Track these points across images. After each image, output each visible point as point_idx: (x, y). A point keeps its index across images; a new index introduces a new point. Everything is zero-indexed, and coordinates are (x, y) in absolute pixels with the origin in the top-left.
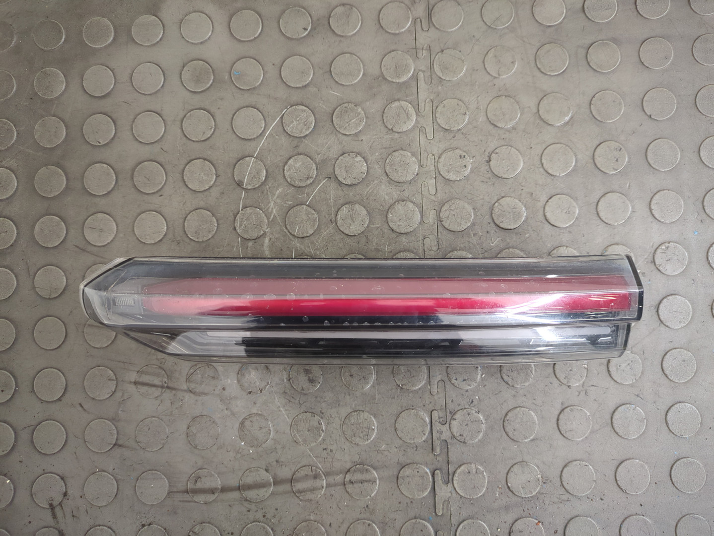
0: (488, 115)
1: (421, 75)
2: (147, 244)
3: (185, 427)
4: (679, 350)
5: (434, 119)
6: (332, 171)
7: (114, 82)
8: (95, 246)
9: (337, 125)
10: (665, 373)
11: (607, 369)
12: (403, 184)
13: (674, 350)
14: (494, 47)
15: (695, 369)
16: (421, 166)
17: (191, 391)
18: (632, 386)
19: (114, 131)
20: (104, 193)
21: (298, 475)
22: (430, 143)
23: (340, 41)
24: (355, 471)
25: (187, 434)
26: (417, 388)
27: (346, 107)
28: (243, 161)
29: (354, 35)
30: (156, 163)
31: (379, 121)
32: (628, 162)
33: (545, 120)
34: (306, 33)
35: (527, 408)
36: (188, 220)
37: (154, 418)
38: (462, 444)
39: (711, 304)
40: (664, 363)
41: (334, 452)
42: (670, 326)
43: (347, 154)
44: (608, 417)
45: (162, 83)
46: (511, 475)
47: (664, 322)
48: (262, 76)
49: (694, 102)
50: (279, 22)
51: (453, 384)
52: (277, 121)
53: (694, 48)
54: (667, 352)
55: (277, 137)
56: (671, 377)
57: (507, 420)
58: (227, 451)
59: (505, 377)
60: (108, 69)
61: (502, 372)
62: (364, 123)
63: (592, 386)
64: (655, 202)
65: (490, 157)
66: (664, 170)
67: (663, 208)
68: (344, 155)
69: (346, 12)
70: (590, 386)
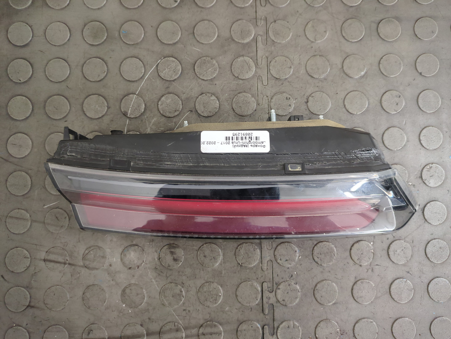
0: (307, 69)
1: (259, 38)
3: (81, 293)
4: (437, 240)
5: (268, 71)
6: (194, 106)
7: (32, 35)
8: (15, 158)
9: (198, 72)
10: (428, 256)
11: (387, 253)
12: (245, 117)
13: (434, 240)
14: (312, 20)
15: (449, 254)
16: (258, 104)
17: (86, 267)
18: (404, 265)
19: (31, 72)
20: (23, 119)
21: (164, 329)
22: (265, 88)
23: (201, 11)
24: (206, 326)
25: (83, 298)
26: (252, 266)
27: (204, 60)
28: (128, 97)
29: (212, 7)
30: (62, 97)
31: (228, 71)
32: (405, 106)
33: (347, 74)
34: (177, 4)
35: (330, 281)
37: (58, 286)
38: (284, 307)
40: (427, 249)
41: (191, 312)
42: (432, 223)
43: (205, 94)
44: (387, 287)
45: (68, 38)
46: (318, 329)
47: (428, 220)
48: (143, 34)
51: (278, 263)
52: (153, 68)
54: (429, 242)
55: (153, 80)
56: (432, 259)
57: (317, 290)
58: (113, 311)
59: (316, 259)
60: (27, 26)
61: (313, 255)
62: (217, 72)
63: (377, 265)
64: (423, 135)
65: (307, 99)
66: (429, 112)
67: (428, 139)
68: (202, 95)
70: (375, 265)
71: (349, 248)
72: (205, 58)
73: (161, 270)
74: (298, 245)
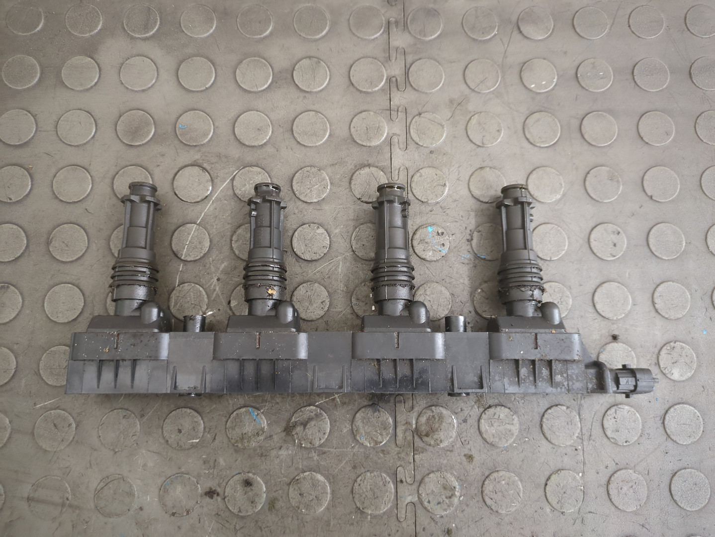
0: (471, 187)
1: (395, 139)
2: (59, 323)
4: (689, 470)
5: (410, 190)
6: (289, 244)
7: (35, 129)
9: (297, 190)
10: (675, 498)
11: (606, 492)
13: (683, 471)
14: (478, 113)
15: (709, 494)
17: (99, 511)
18: (636, 513)
19: (30, 186)
20: (10, 260)
23: (305, 97)
26: (381, 512)
27: (308, 171)
28: (184, 228)
29: (321, 91)
30: (77, 226)
31: (346, 189)
32: (627, 248)
33: (534, 196)
34: (266, 86)
40: (672, 485)
42: (678, 441)
43: (307, 225)
45: (93, 134)
47: (672, 437)
48: (212, 131)
49: (699, 183)
50: (235, 72)
51: (425, 508)
52: (226, 183)
53: (697, 125)
54: (676, 473)
55: (226, 202)
56: (681, 503)
59: (489, 502)
60: (29, 114)
61: (484, 494)
62: (328, 190)
63: (590, 512)
64: (659, 295)
65: (472, 235)
66: (667, 259)
67: (667, 302)
68: (304, 226)
69: (312, 65)
70: (587, 513)
71: (543, 481)
72: (309, 168)
73: (227, 519)
74: (458, 478)
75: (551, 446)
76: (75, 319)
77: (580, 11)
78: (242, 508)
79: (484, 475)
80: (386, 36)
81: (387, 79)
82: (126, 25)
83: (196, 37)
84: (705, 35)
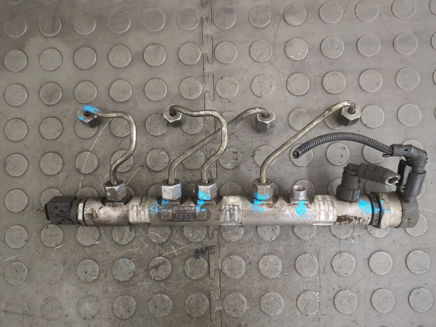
1: (207, 94)
2: (15, 212)
4: (383, 289)
5: (216, 126)
6: (144, 162)
9: (148, 129)
10: (373, 306)
11: (333, 303)
12: (194, 171)
13: (379, 290)
14: (258, 75)
15: (394, 303)
17: (43, 317)
18: (350, 315)
23: (151, 70)
27: (154, 117)
28: (82, 154)
29: (161, 65)
30: (20, 155)
32: (350, 157)
36: (43, 196)
39: (405, 258)
40: (372, 299)
42: (377, 273)
43: (155, 150)
45: (26, 99)
47: (373, 271)
48: (96, 93)
49: (396, 115)
50: (108, 56)
51: (227, 314)
52: (106, 126)
53: (396, 78)
54: (375, 291)
55: (106, 137)
56: (377, 308)
59: (263, 309)
61: (261, 305)
62: (167, 128)
63: (323, 315)
65: (254, 153)
68: (153, 150)
69: (155, 49)
70: (321, 315)
71: (296, 297)
72: (155, 115)
73: (115, 321)
74: (246, 296)
75: (301, 277)
76: (23, 210)
77: (324, 5)
78: (123, 314)
79: (261, 294)
80: (200, 28)
81: (201, 56)
82: (41, 29)
83: (84, 34)
84: (404, 17)
